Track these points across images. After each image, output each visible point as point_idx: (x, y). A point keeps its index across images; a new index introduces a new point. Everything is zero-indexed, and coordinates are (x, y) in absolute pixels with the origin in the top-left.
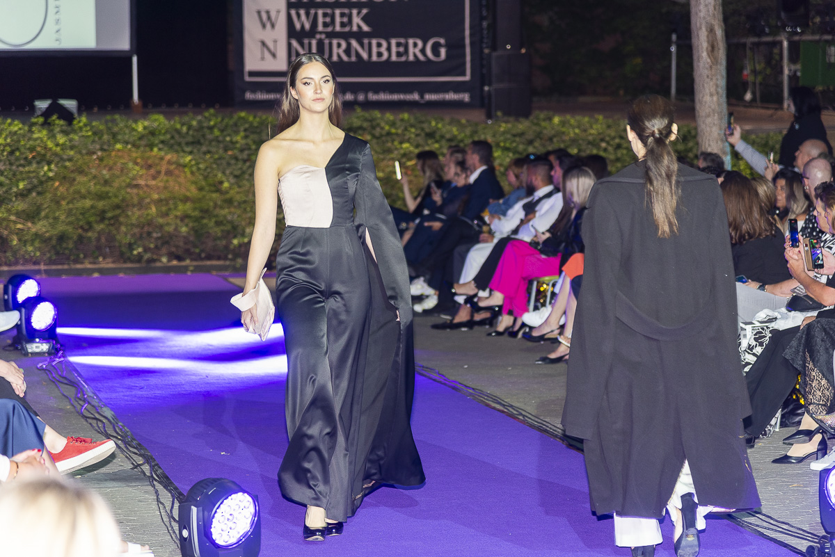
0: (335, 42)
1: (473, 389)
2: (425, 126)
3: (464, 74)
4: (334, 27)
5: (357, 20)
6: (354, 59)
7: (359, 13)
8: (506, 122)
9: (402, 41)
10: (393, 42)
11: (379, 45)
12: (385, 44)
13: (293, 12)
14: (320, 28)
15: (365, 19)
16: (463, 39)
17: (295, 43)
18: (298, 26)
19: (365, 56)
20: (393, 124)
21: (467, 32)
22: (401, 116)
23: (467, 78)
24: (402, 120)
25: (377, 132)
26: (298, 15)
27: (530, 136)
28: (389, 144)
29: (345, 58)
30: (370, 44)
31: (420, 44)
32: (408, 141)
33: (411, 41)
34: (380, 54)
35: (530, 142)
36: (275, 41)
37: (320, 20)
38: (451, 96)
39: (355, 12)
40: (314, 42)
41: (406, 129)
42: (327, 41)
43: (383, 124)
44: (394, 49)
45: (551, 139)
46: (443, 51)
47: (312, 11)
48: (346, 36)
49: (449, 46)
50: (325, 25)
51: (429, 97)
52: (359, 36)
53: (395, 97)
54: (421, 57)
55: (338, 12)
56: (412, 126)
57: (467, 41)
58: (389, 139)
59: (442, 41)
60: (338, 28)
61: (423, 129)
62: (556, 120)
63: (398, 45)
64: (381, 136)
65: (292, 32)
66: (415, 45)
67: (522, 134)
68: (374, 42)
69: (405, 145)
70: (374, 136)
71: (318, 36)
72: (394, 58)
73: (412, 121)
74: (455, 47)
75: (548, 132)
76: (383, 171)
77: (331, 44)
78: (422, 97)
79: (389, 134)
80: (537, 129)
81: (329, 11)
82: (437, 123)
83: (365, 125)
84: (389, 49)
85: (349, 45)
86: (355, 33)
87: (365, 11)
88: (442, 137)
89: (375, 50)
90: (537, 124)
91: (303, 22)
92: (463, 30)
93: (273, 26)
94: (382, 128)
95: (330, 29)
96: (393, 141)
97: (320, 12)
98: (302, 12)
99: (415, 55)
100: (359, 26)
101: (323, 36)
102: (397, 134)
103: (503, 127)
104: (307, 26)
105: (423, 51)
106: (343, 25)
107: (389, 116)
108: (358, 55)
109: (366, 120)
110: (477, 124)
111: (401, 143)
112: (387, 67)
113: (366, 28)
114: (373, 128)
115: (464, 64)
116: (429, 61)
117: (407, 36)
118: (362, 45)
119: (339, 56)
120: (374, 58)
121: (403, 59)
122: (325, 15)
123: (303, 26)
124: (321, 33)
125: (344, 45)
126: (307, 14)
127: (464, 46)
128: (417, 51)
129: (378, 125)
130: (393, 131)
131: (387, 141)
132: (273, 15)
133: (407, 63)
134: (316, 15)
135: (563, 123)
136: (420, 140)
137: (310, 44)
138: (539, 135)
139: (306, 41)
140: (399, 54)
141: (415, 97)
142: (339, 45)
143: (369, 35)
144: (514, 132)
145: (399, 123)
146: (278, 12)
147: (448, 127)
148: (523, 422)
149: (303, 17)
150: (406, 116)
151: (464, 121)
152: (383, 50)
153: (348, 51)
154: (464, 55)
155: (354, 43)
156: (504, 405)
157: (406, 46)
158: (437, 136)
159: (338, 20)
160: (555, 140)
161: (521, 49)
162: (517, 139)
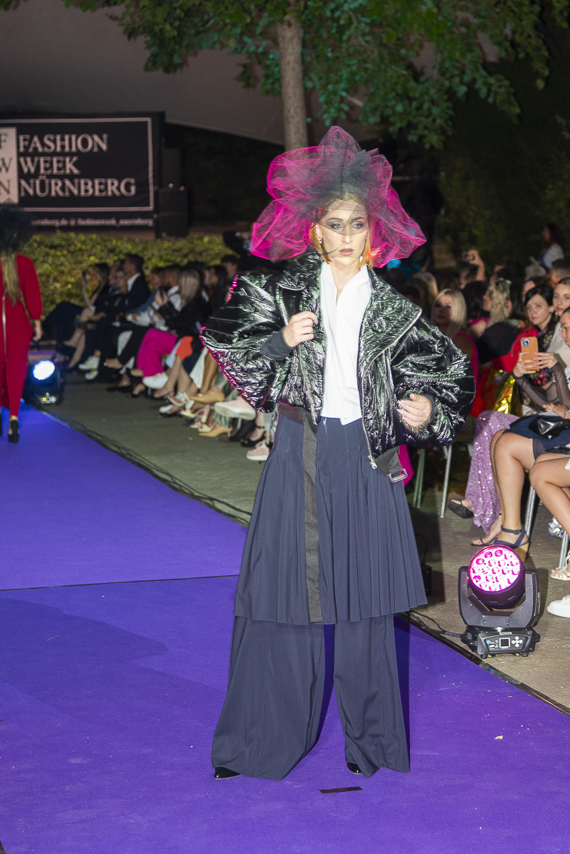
0: (53, 182)
1: (101, 436)
2: (108, 244)
3: (148, 205)
4: (53, 170)
5: (69, 166)
6: (67, 194)
7: (70, 161)
8: (169, 241)
9: (103, 180)
10: (97, 182)
11: (86, 184)
12: (90, 184)
13: (22, 160)
14: (42, 171)
15: (75, 165)
16: (148, 179)
17: (23, 183)
18: (25, 170)
19: (75, 191)
20: (84, 243)
21: (151, 175)
22: (90, 236)
23: (151, 208)
24: (91, 240)
25: (72, 248)
26: (26, 162)
27: (185, 251)
28: (80, 258)
29: (61, 193)
30: (79, 184)
31: (116, 183)
32: (95, 255)
33: (109, 181)
34: (87, 191)
35: (185, 256)
36: (9, 182)
37: (42, 165)
38: (139, 222)
39: (68, 159)
40: (38, 182)
41: (93, 246)
42: (47, 182)
43: (76, 242)
44: (97, 187)
45: (200, 254)
46: (133, 189)
47: (36, 159)
48: (62, 177)
49: (137, 185)
50: (46, 169)
51: (123, 222)
52: (72, 177)
53: (98, 222)
54: (117, 193)
55: (55, 160)
56: (98, 244)
57: (151, 181)
58: (80, 253)
59: (132, 181)
60: (55, 171)
61: (106, 246)
62: (206, 239)
63: (100, 184)
64: (75, 251)
65: (21, 175)
66: (113, 184)
67: (178, 250)
68: (82, 182)
69: (92, 258)
70: (69, 252)
71: (40, 177)
72: (97, 193)
73: (99, 240)
74: (142, 186)
75: (199, 249)
76: (75, 277)
77: (50, 184)
78: (118, 222)
79: (81, 250)
80: (191, 246)
81: (48, 159)
82: (117, 241)
83: (63, 243)
84: (93, 187)
85: (64, 184)
86: (68, 175)
87: (75, 159)
88: (120, 252)
89: (83, 188)
90: (192, 243)
91: (29, 166)
92: (148, 173)
93: (7, 170)
94: (76, 246)
95: (49, 172)
96: (83, 255)
97: (42, 160)
98: (29, 159)
99: (112, 191)
100: (71, 170)
101: (44, 177)
102: (87, 250)
103: (166, 244)
104: (32, 170)
105: (118, 188)
106: (59, 169)
107: (82, 237)
108: (70, 191)
109: (63, 239)
110: (147, 242)
111: (89, 256)
112: (92, 200)
113: (76, 171)
114: (69, 245)
115: (148, 198)
116: (122, 196)
117: (106, 177)
118: (73, 184)
119: (56, 192)
120: (83, 193)
121: (104, 194)
122: (45, 162)
123: (29, 170)
124: (43, 175)
125: (60, 184)
126: (33, 161)
127: (148, 185)
128: (114, 188)
129: (73, 243)
130: (84, 247)
131: (78, 256)
132: (7, 161)
133: (107, 197)
134: (39, 162)
135: (210, 242)
136: (103, 255)
137: (35, 184)
138: (192, 251)
139: (32, 181)
140: (101, 191)
141: (113, 222)
142: (56, 184)
143: (79, 177)
144: (174, 248)
145: (88, 242)
146: (11, 160)
147: (125, 245)
148: (130, 460)
149: (29, 163)
150: (94, 236)
151: (137, 240)
152: (89, 187)
153: (63, 189)
154: (148, 192)
155: (68, 183)
156: (119, 448)
157: (106, 185)
158: (117, 252)
159: (55, 165)
160: (204, 254)
161: (180, 187)
162: (176, 254)
